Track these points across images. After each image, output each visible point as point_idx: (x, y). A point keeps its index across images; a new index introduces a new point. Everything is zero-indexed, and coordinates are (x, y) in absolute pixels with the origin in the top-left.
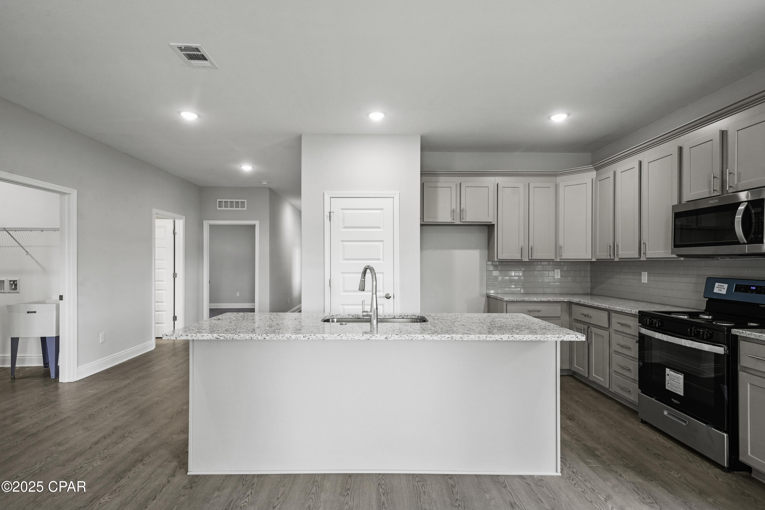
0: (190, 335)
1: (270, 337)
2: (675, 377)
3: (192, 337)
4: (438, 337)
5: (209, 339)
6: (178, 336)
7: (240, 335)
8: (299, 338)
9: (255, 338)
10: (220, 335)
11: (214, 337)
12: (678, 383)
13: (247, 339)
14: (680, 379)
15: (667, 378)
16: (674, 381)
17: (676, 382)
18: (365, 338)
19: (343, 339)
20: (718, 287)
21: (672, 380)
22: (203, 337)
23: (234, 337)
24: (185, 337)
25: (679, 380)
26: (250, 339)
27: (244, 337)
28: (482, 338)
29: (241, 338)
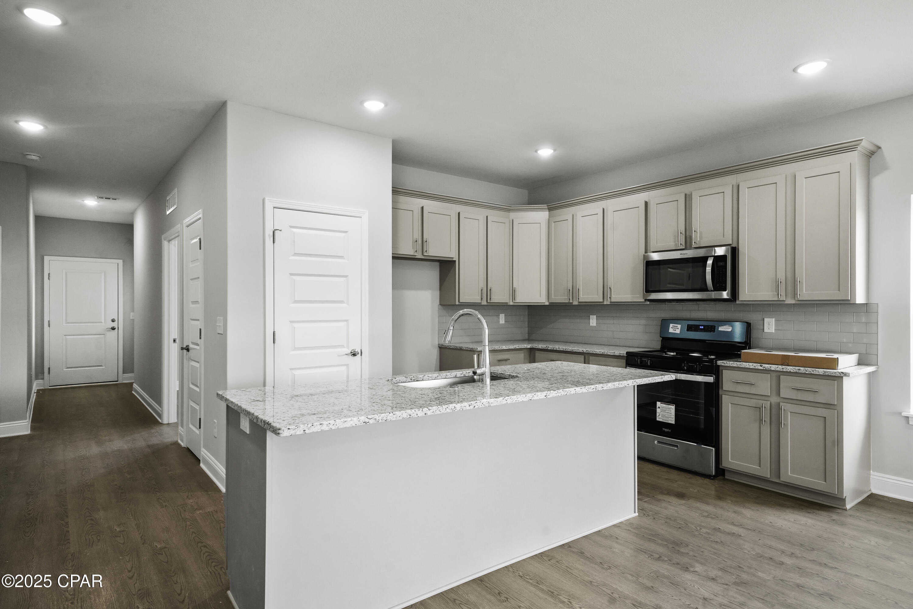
0: (325, 423)
1: (431, 411)
2: (666, 408)
3: (329, 426)
4: (586, 388)
5: (354, 425)
6: (307, 427)
7: (396, 413)
8: (464, 408)
9: (414, 415)
10: (369, 417)
11: (361, 421)
12: (669, 413)
13: (405, 417)
14: (671, 409)
15: (658, 410)
16: (665, 412)
17: (668, 413)
18: (528, 398)
19: (508, 403)
20: (672, 328)
21: (664, 412)
22: (346, 423)
23: (388, 418)
24: (319, 427)
25: (670, 412)
26: (409, 417)
27: (401, 416)
28: (616, 385)
29: (396, 417)
